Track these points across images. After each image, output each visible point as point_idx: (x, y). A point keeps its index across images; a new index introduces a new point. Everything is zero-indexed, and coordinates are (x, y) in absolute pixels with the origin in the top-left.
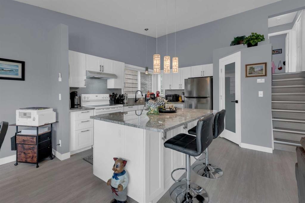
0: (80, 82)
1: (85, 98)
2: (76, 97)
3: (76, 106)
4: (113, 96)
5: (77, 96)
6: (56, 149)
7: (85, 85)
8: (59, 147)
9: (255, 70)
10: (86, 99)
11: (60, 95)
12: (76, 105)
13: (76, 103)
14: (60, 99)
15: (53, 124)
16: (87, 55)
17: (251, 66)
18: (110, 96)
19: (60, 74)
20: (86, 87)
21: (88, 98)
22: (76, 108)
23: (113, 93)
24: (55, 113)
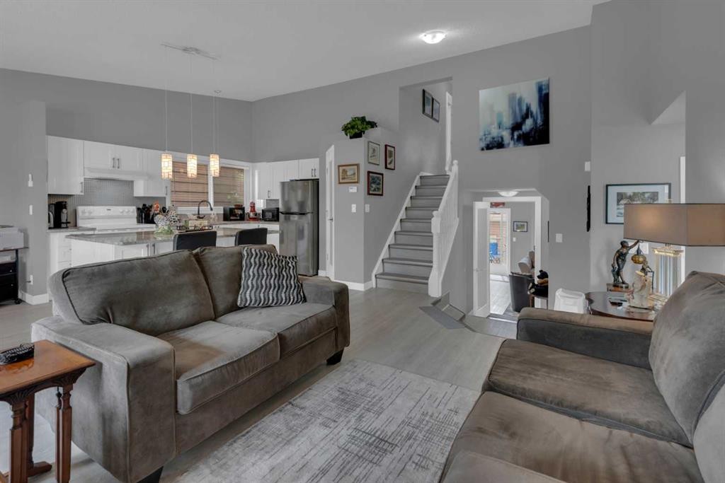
0: (73, 186)
1: (83, 212)
2: (64, 210)
3: (63, 225)
4: (144, 209)
5: (66, 208)
6: (25, 290)
7: (82, 192)
8: (31, 285)
9: (348, 173)
10: (87, 214)
11: (31, 207)
12: (63, 223)
13: (64, 220)
14: (31, 213)
15: (19, 251)
16: (86, 141)
17: (344, 168)
18: (138, 209)
19: (30, 175)
20: (83, 194)
21: (90, 213)
22: (64, 228)
23: (144, 205)
24: (23, 234)
